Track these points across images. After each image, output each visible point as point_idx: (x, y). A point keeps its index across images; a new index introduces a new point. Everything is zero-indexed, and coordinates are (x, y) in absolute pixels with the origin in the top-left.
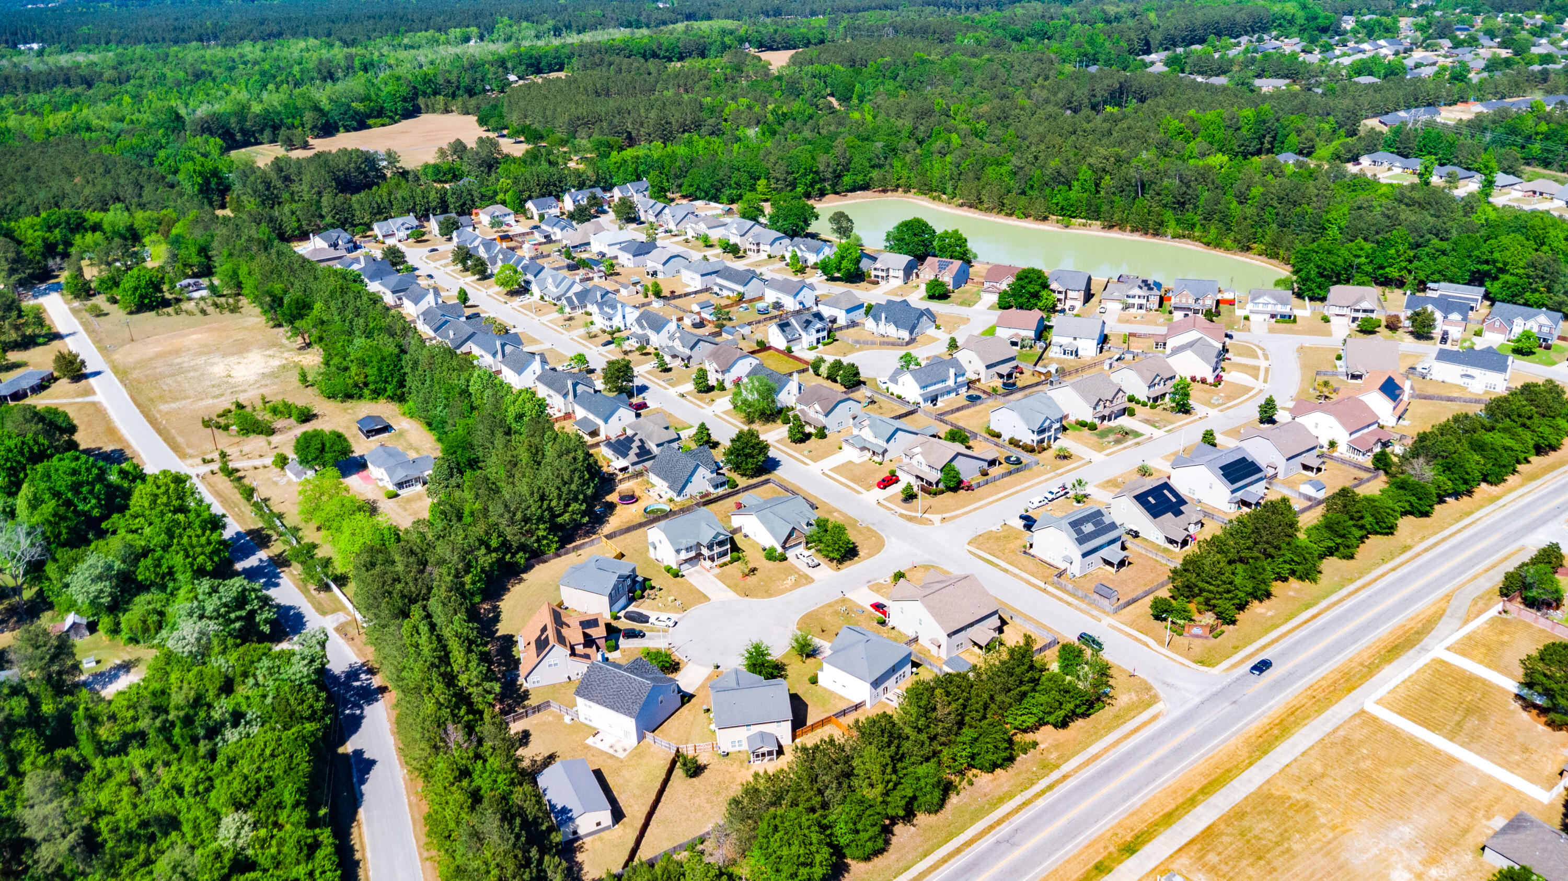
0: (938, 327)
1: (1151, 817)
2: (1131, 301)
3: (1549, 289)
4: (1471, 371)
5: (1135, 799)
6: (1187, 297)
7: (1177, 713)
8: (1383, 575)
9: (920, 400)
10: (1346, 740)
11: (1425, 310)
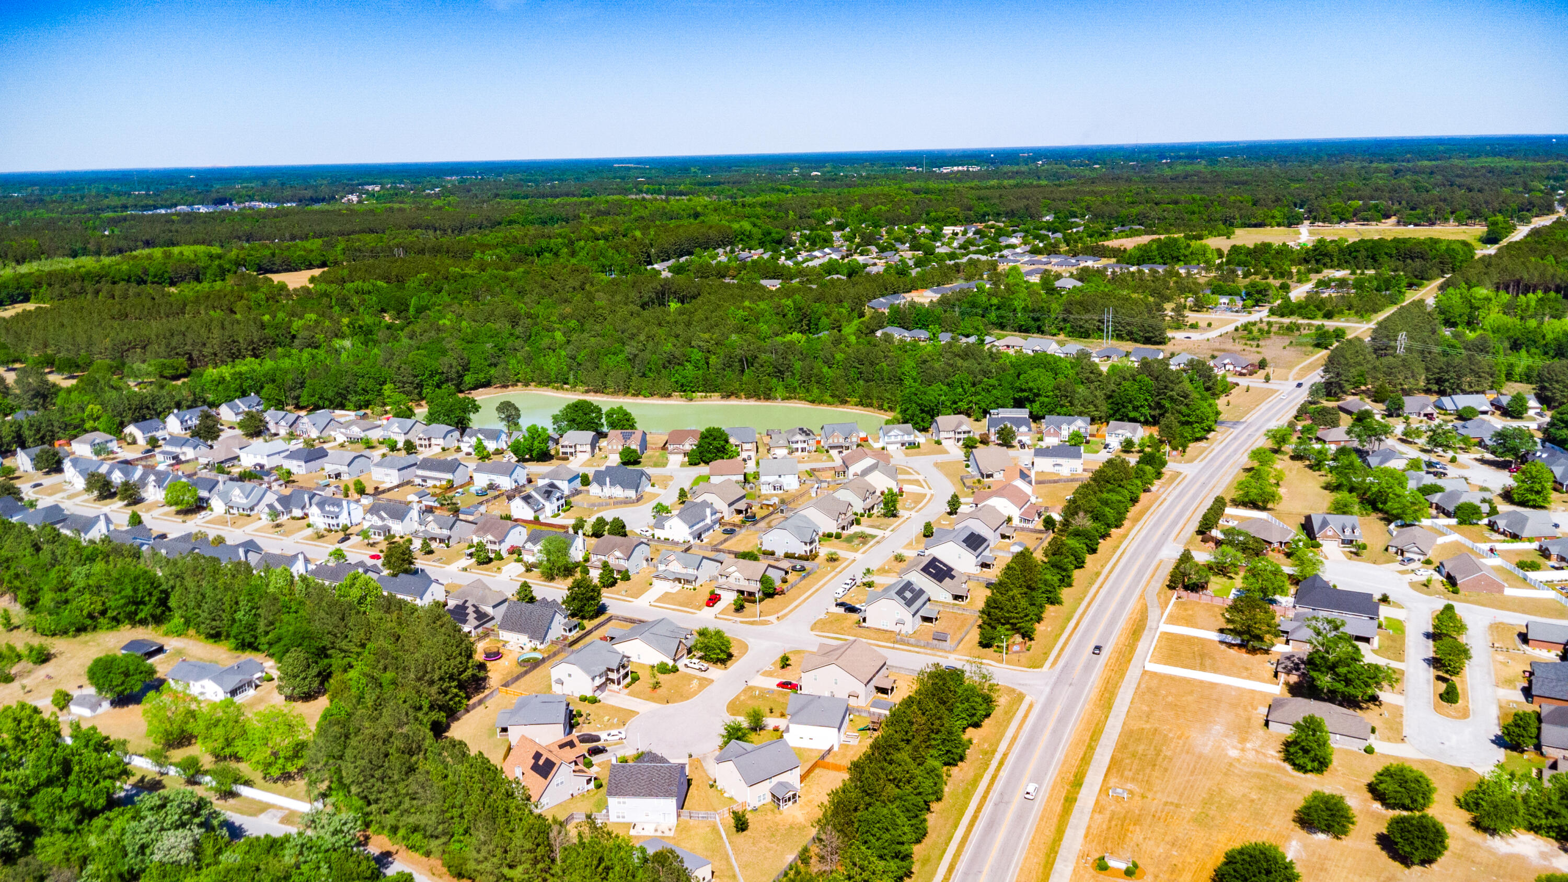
0: (653, 485)
1: (1076, 762)
2: (795, 446)
3: (1072, 404)
4: (1059, 460)
5: (1057, 755)
6: (838, 437)
7: (1042, 699)
8: (1097, 592)
9: (690, 538)
10: (1149, 689)
11: (1006, 427)
